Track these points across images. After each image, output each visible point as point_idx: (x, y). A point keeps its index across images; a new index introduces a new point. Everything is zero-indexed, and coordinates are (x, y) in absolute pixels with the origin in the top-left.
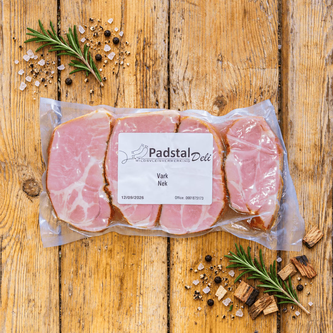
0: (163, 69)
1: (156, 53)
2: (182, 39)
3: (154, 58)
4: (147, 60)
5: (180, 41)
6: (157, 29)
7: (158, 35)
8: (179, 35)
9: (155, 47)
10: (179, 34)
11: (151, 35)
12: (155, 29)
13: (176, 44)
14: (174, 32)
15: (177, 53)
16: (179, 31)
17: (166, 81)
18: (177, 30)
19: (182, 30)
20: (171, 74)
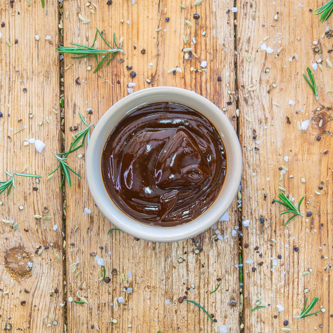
0: (227, 67)
1: (216, 43)
2: (257, 19)
3: (212, 50)
4: (201, 54)
5: (254, 22)
6: (217, 4)
7: (217, 14)
8: (251, 13)
9: (214, 32)
10: (250, 11)
11: (208, 13)
12: (214, 3)
13: (247, 27)
14: (244, 8)
15: (249, 41)
16: (251, 6)
17: (233, 86)
18: (249, 5)
19: (256, 5)
20: (240, 74)
